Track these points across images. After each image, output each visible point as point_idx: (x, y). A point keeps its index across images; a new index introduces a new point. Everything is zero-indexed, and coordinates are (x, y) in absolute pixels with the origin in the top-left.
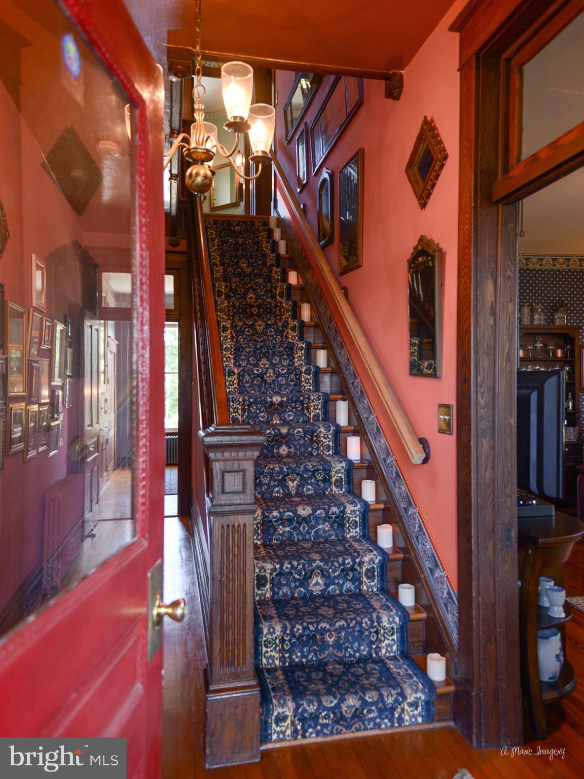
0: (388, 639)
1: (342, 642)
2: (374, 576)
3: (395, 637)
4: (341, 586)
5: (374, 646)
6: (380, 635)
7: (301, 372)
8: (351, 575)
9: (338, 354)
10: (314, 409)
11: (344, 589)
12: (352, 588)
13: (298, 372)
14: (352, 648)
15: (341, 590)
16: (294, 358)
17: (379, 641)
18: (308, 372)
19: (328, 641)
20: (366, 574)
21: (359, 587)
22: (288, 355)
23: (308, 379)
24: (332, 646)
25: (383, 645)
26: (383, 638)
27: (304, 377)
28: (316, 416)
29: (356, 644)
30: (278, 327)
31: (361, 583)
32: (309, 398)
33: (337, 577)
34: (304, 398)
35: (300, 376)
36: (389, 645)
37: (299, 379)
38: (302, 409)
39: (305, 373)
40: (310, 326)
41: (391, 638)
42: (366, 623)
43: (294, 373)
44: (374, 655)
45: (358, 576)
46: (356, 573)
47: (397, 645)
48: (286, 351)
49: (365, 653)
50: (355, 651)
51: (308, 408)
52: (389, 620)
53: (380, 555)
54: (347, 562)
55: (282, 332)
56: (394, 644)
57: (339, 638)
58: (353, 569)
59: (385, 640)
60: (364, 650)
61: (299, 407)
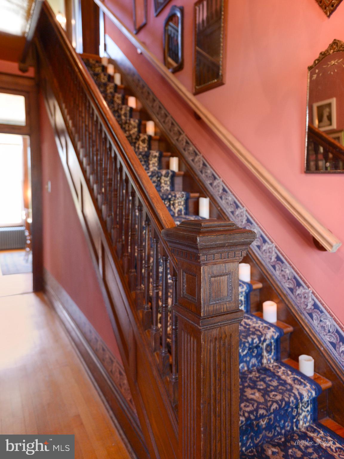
0: (304, 411)
1: (272, 423)
2: (271, 350)
3: (309, 408)
4: (247, 363)
5: (295, 420)
6: (299, 409)
7: (162, 175)
8: (256, 352)
9: (191, 162)
10: (179, 205)
11: (251, 364)
12: (256, 363)
13: (160, 175)
14: (279, 426)
15: (248, 367)
16: (149, 164)
17: (299, 414)
18: (167, 175)
19: (262, 425)
20: (266, 349)
21: (260, 362)
22: (145, 162)
23: (166, 181)
24: (264, 429)
25: (301, 417)
26: (301, 411)
27: (163, 179)
28: (180, 211)
29: (282, 422)
30: (132, 139)
31: (262, 357)
32: (175, 196)
33: (245, 356)
34: (172, 196)
35: (161, 179)
36: (305, 417)
37: (159, 181)
38: (170, 206)
39: (165, 176)
40: (155, 140)
41: (306, 410)
42: (293, 402)
43: (157, 176)
44: (295, 428)
45: (260, 352)
46: (259, 349)
47: (311, 415)
48: (144, 158)
49: (288, 428)
50: (281, 429)
51: (173, 205)
52: (308, 395)
53: (278, 332)
54: (255, 341)
55: (135, 143)
56: (309, 414)
57: (270, 419)
58: (257, 347)
59: (302, 413)
60: (288, 426)
61: (167, 204)
